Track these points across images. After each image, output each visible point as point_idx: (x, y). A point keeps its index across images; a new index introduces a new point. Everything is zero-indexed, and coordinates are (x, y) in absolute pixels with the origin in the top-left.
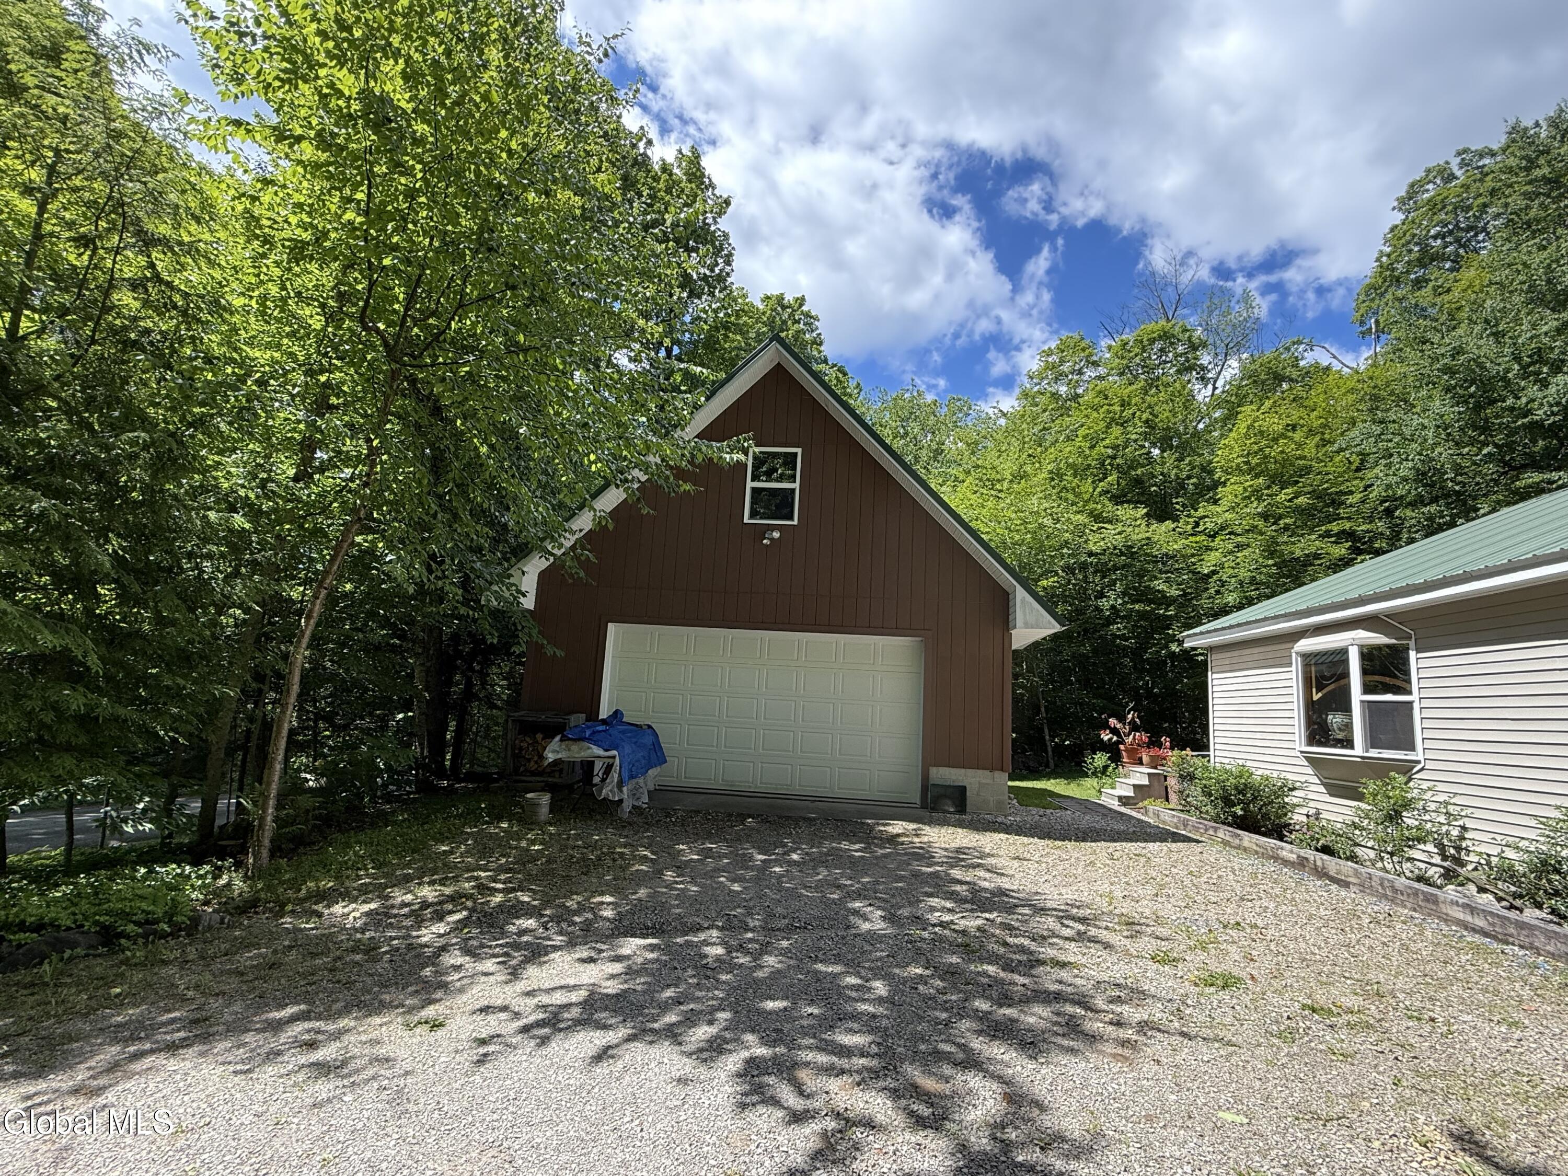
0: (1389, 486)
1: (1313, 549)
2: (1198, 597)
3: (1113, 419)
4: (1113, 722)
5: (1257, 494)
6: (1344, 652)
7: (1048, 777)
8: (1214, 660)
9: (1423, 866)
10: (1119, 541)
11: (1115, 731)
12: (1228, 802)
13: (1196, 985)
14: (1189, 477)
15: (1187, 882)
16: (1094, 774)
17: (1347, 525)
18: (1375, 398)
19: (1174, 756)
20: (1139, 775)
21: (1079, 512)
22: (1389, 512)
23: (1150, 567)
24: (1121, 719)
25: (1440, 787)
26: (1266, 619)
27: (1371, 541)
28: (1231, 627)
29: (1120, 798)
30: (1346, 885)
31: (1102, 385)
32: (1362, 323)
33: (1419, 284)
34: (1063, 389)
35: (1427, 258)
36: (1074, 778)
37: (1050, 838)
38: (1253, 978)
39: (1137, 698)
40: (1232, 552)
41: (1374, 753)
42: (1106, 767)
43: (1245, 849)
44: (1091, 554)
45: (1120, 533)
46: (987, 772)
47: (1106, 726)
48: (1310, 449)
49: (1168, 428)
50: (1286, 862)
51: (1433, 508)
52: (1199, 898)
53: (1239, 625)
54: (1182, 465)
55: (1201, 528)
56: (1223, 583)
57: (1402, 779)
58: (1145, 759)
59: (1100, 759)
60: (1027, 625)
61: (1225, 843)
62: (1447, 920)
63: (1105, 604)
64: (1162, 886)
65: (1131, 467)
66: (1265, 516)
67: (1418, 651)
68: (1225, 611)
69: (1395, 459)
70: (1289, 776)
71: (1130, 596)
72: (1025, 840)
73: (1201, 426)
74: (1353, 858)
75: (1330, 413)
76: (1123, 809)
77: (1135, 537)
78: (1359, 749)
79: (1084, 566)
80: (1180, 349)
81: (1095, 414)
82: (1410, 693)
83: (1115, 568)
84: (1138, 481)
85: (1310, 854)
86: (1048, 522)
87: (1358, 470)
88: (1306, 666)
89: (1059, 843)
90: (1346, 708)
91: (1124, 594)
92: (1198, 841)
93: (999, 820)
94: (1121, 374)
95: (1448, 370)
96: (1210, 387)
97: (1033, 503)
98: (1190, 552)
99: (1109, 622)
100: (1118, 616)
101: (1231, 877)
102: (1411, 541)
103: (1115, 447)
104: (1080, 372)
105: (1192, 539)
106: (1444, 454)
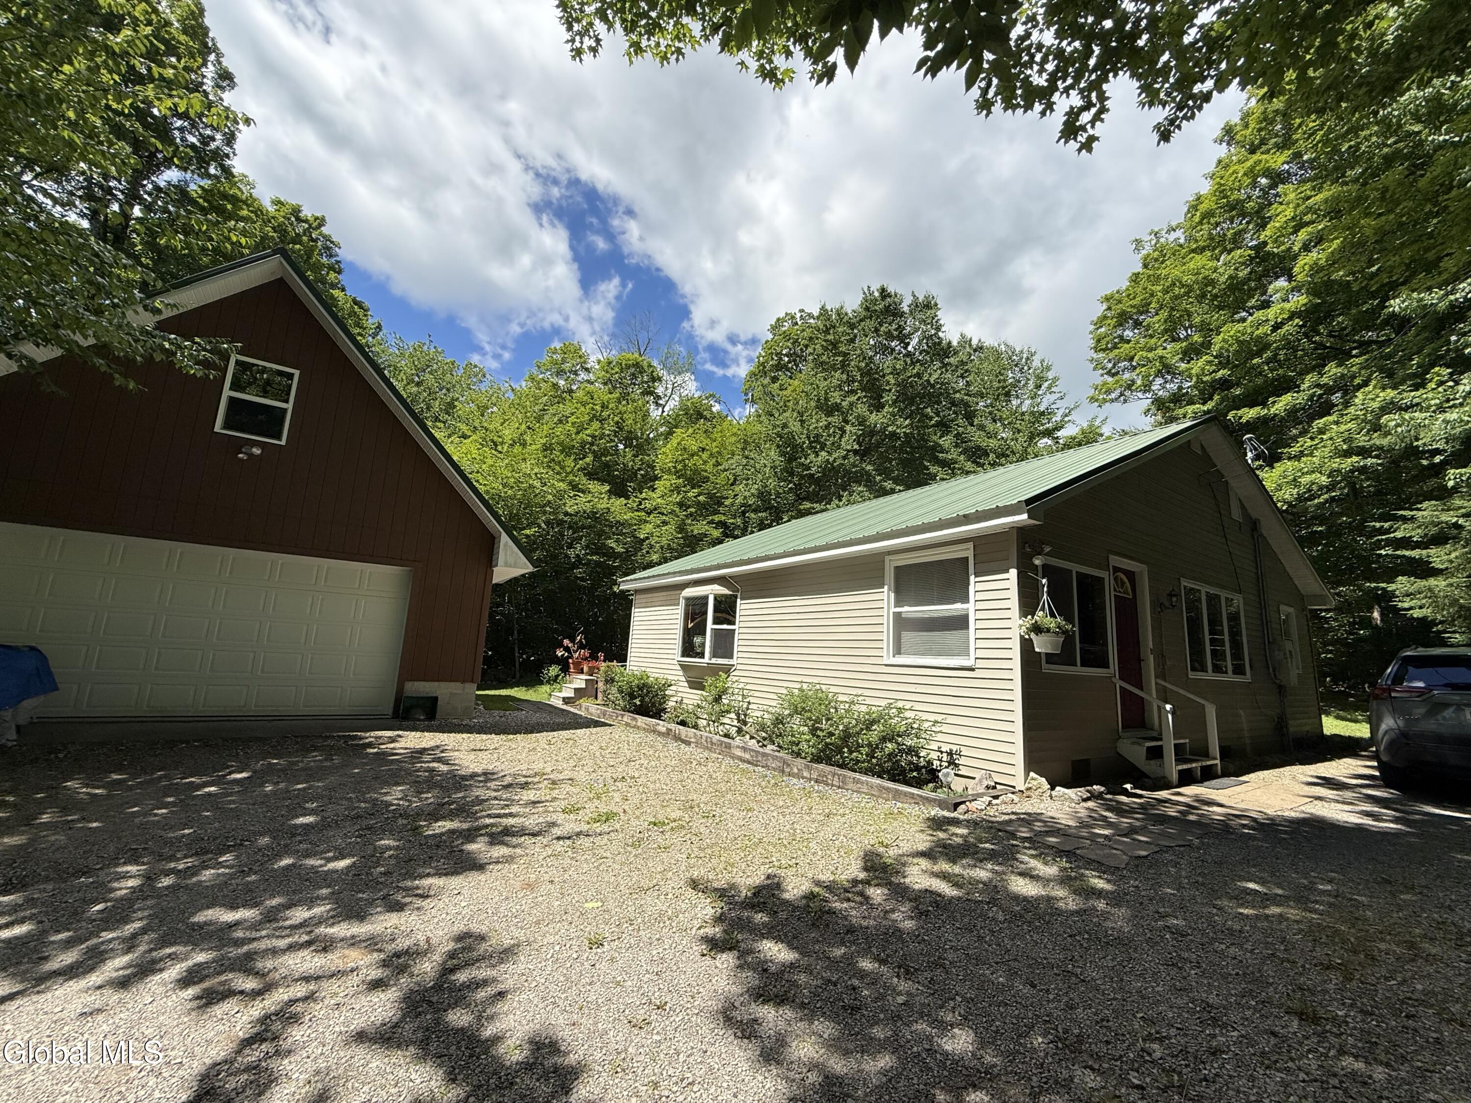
0: (745, 497)
1: (703, 531)
2: (635, 555)
3: (594, 416)
4: (566, 642)
5: (677, 489)
6: (706, 598)
7: (512, 687)
8: (637, 599)
9: (727, 727)
10: (588, 507)
11: (567, 649)
12: (632, 696)
13: (589, 823)
14: (640, 469)
15: (598, 754)
16: (548, 682)
17: (723, 518)
18: (745, 442)
19: (603, 665)
20: (579, 681)
21: (563, 481)
22: (744, 513)
23: (607, 529)
24: (573, 640)
25: (742, 679)
26: (669, 574)
27: (734, 529)
28: (649, 577)
29: (564, 699)
30: (688, 743)
31: (590, 387)
32: (746, 394)
33: (774, 380)
34: (562, 383)
35: (779, 367)
36: (533, 686)
37: (504, 733)
38: (625, 811)
39: (587, 625)
40: (658, 526)
41: (714, 661)
42: (557, 676)
43: (638, 728)
44: (566, 514)
45: (589, 502)
46: (458, 684)
47: (561, 645)
48: (709, 467)
49: (631, 432)
50: (660, 734)
51: (764, 514)
52: (603, 764)
53: (654, 576)
54: (637, 460)
55: (642, 507)
56: (651, 547)
57: (724, 676)
58: (586, 669)
59: (554, 670)
60: (506, 565)
61: (627, 724)
62: (733, 757)
63: (571, 553)
64: (580, 759)
65: (603, 455)
66: (681, 505)
67: (742, 599)
68: (650, 565)
69: (750, 482)
70: (670, 677)
71: (591, 549)
72: (484, 737)
73: (651, 435)
74: (696, 727)
75: (723, 445)
76: (565, 707)
77: (599, 506)
78: (706, 660)
79: (560, 523)
80: (646, 379)
81: (582, 409)
82: (734, 624)
83: (583, 527)
84: (606, 465)
85: (673, 726)
86: (537, 484)
87: (732, 485)
88: (687, 605)
89: (511, 736)
90: (703, 633)
91: (587, 547)
92: (610, 725)
93: (464, 723)
94: (605, 384)
95: (779, 435)
96: (660, 409)
97: (526, 467)
98: (634, 522)
99: (574, 566)
100: (581, 563)
101: (626, 747)
102: (752, 532)
103: (593, 437)
104: (576, 373)
105: (637, 513)
106: (772, 483)
